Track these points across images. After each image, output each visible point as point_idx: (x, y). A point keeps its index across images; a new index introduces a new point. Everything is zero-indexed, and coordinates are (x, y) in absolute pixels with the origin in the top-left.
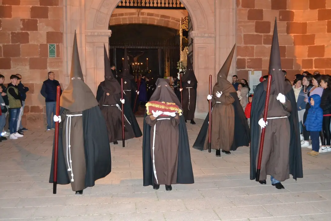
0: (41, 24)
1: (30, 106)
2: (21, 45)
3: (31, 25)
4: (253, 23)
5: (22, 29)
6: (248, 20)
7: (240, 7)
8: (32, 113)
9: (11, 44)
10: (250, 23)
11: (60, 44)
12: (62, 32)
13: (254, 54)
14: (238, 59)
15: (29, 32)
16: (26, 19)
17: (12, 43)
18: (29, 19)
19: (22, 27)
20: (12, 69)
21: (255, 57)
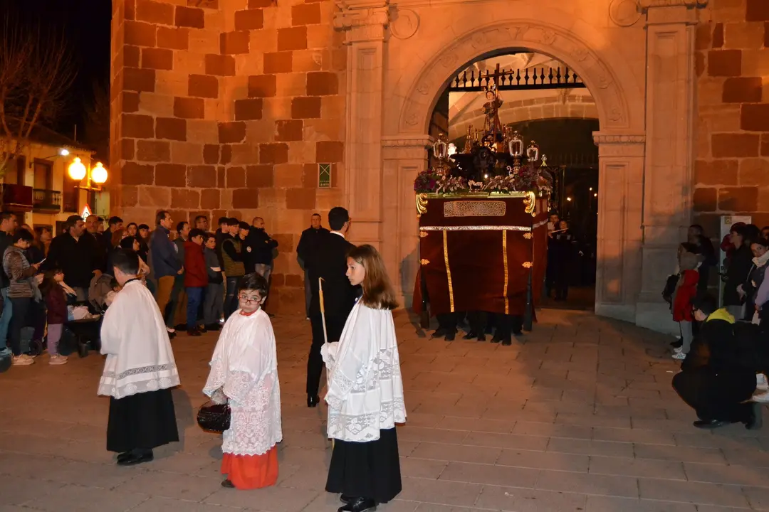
0: (308, 128)
1: (285, 275)
2: (275, 166)
3: (291, 131)
4: (736, 110)
5: (277, 138)
6: (724, 104)
7: (705, 74)
8: (289, 288)
9: (258, 164)
10: (729, 110)
11: (339, 164)
12: (342, 141)
13: (739, 178)
14: (699, 189)
15: (288, 143)
16: (285, 121)
17: (261, 163)
18: (288, 121)
19: (277, 134)
20: (259, 208)
21: (739, 186)
